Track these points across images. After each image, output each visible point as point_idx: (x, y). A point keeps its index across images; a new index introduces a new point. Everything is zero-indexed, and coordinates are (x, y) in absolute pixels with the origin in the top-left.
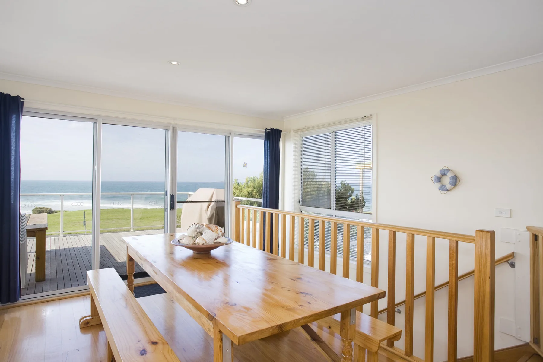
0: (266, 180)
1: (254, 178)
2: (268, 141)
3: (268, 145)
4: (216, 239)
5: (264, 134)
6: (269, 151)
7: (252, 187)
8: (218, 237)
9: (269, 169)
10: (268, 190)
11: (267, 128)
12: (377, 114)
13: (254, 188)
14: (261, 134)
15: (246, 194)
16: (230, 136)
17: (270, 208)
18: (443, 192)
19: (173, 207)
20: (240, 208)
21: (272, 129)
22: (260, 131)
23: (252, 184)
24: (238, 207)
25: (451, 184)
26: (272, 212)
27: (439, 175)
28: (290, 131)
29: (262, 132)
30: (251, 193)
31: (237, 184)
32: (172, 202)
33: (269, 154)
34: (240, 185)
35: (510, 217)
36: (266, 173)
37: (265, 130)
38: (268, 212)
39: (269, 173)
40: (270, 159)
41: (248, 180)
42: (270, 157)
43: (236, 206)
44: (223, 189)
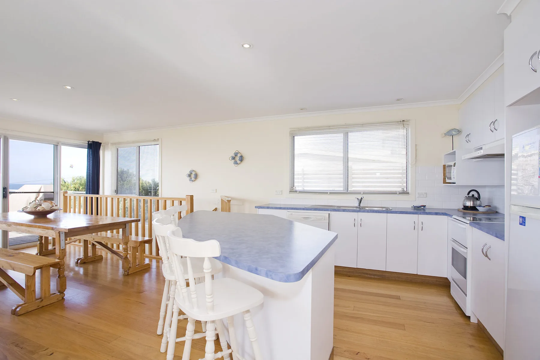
0: (89, 177)
1: (80, 177)
2: (91, 150)
3: (91, 153)
4: (51, 208)
5: (87, 145)
6: (91, 156)
7: (78, 184)
8: (53, 206)
9: (91, 170)
10: (91, 184)
11: (89, 141)
12: (161, 139)
13: (81, 185)
14: (85, 144)
15: (73, 189)
16: (58, 145)
17: (92, 194)
18: (191, 182)
19: (5, 196)
20: (67, 196)
21: (93, 142)
22: (85, 143)
23: (79, 182)
24: (65, 195)
25: (194, 178)
26: (92, 196)
27: (189, 173)
28: (108, 144)
29: (86, 143)
30: (78, 189)
31: (63, 182)
32: (4, 193)
33: (91, 159)
34: (66, 183)
35: (216, 192)
36: (89, 172)
37: (87, 142)
38: (89, 197)
39: (91, 172)
40: (92, 162)
41: (74, 179)
42: (92, 161)
43: (64, 195)
44: (52, 184)
